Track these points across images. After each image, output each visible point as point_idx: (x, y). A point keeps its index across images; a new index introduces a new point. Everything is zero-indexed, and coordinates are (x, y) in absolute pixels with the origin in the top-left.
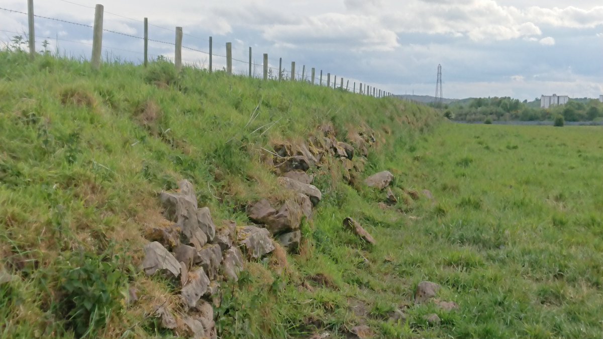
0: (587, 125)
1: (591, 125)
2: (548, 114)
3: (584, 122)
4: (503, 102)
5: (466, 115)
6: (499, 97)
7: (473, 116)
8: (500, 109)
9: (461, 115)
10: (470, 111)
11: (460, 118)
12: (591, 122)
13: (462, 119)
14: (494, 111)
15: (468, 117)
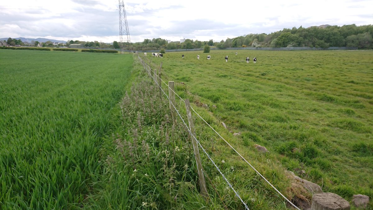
0: (198, 50)
1: (200, 50)
2: (179, 46)
3: (196, 49)
4: (158, 40)
5: (142, 47)
6: (156, 39)
7: (145, 48)
8: (157, 44)
9: (139, 48)
10: (144, 46)
11: (139, 49)
12: (199, 49)
13: (140, 50)
14: (155, 45)
15: (143, 49)
